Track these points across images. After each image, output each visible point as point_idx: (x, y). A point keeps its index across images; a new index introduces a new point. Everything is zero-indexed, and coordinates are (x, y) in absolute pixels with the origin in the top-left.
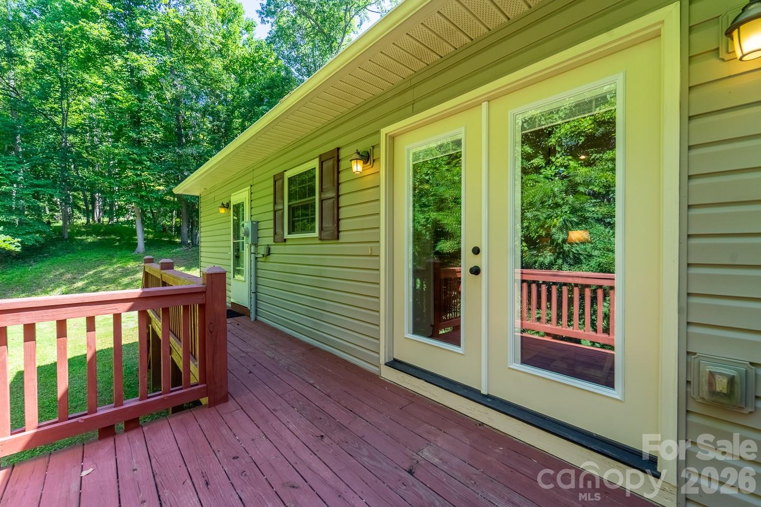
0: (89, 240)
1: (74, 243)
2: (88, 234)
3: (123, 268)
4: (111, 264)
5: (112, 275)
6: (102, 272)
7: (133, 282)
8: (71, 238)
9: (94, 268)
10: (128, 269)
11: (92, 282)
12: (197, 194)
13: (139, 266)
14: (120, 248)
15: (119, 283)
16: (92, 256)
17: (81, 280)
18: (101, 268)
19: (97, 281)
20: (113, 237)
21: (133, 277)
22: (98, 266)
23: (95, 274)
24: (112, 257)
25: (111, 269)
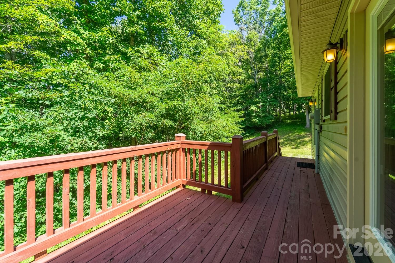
0: (288, 122)
1: (283, 123)
2: (288, 119)
3: (298, 135)
4: (294, 133)
5: (294, 138)
6: (290, 136)
7: (302, 142)
8: (282, 121)
9: (288, 134)
10: (301, 136)
11: (286, 140)
12: (311, 95)
13: (306, 134)
14: (299, 125)
15: (296, 142)
16: (288, 129)
17: (283, 139)
18: (290, 134)
19: (288, 140)
20: (298, 120)
21: (302, 140)
22: (289, 133)
23: (288, 137)
24: (295, 129)
25: (294, 135)
